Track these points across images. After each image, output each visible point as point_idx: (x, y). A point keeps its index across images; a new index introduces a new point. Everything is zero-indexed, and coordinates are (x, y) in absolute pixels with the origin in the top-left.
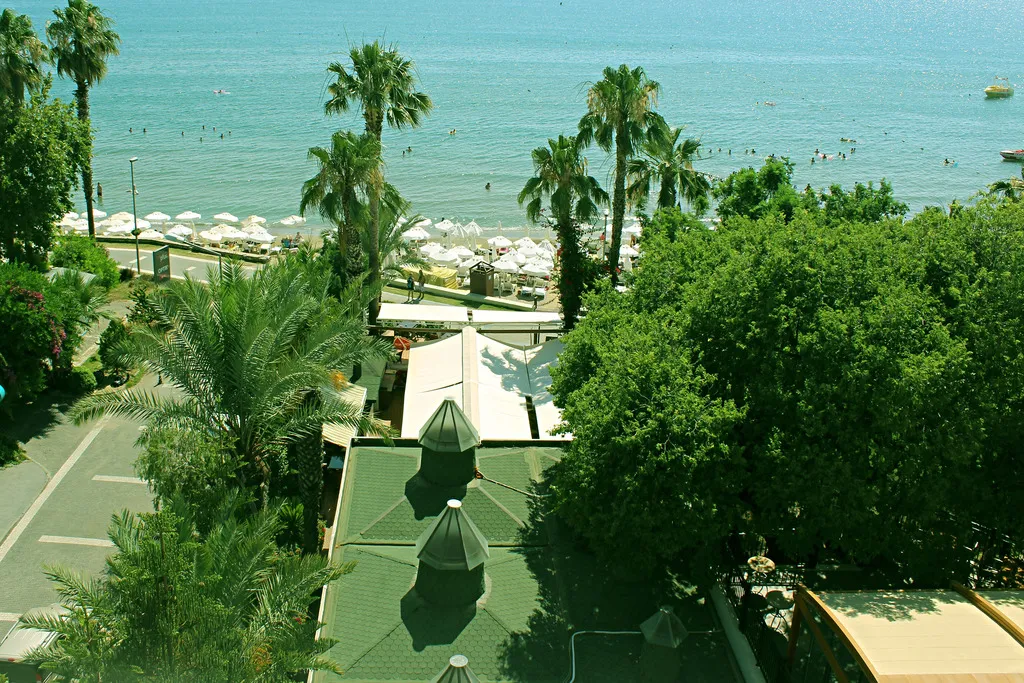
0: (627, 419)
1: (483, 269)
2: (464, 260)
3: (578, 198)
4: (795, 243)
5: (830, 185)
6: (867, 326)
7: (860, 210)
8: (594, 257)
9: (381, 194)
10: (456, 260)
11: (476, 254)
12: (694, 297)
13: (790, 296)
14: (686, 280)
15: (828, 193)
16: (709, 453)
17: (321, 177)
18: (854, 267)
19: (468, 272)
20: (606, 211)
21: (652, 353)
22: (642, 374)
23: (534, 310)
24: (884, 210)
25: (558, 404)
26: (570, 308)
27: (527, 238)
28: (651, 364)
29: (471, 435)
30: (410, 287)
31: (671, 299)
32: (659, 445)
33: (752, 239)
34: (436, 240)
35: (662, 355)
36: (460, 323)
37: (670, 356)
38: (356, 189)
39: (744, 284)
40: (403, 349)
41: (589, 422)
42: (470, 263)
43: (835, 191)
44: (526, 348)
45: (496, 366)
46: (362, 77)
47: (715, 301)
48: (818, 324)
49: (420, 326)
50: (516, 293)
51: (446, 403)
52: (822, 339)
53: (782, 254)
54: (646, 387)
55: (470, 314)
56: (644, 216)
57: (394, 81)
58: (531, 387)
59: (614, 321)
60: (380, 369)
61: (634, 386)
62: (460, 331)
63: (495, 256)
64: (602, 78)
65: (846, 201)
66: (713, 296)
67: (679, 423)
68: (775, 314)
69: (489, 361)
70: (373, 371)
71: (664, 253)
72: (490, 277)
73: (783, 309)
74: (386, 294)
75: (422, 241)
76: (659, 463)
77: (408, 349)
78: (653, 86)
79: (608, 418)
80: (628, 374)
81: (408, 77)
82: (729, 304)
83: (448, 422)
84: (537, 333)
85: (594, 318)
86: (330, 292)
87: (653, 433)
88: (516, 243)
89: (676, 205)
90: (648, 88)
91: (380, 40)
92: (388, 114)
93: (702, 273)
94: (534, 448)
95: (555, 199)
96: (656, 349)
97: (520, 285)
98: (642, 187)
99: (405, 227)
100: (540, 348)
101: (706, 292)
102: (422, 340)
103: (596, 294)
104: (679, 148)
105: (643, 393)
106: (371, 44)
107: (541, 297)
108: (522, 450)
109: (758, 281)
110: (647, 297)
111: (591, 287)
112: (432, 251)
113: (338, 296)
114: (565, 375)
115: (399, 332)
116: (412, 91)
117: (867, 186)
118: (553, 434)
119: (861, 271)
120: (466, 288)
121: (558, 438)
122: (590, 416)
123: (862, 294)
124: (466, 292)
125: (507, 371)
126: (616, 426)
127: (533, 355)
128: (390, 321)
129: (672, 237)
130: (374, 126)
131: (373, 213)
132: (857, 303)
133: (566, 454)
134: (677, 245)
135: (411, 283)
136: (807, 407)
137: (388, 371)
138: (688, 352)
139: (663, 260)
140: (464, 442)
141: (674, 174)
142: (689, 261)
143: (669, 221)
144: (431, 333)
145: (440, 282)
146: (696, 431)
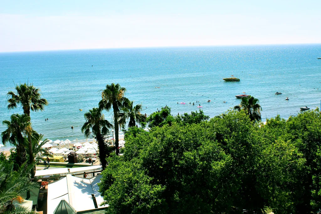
0: (126, 196)
1: (72, 154)
2: (65, 152)
3: (102, 128)
4: (174, 133)
5: (184, 113)
6: (200, 156)
7: (194, 120)
8: (110, 145)
9: (31, 134)
10: (62, 153)
11: (70, 150)
12: (143, 154)
13: (174, 149)
14: (141, 149)
15: (184, 116)
16: (155, 203)
17: (8, 131)
18: (193, 138)
19: (67, 156)
20: (112, 130)
21: (131, 174)
22: (129, 181)
23: (92, 165)
24: (202, 119)
25: (102, 195)
26: (104, 163)
27: (87, 142)
28: (132, 177)
30: (45, 164)
31: (136, 155)
32: (137, 203)
33: (160, 133)
34: (55, 147)
35: (134, 174)
36: (65, 173)
37: (137, 174)
38: (22, 133)
39: (159, 148)
40: (45, 185)
41: (113, 199)
42: (68, 153)
43: (186, 115)
44: (90, 178)
45: (80, 186)
46: (20, 95)
47: (150, 154)
48: (184, 157)
49: (51, 176)
50: (85, 161)
51: (62, 201)
52: (186, 162)
53: (170, 136)
54: (131, 185)
55: (69, 170)
56: (125, 130)
57: (33, 96)
58: (93, 191)
59: (118, 165)
60: (37, 193)
61: (126, 185)
62: (66, 176)
63: (76, 149)
65: (190, 117)
67: (143, 195)
68: (171, 155)
69: (76, 185)
70: (34, 194)
71: (133, 141)
72: (75, 157)
73: (173, 154)
74: (37, 167)
75: (50, 148)
76: (138, 209)
77: (47, 185)
78: (123, 89)
79: (119, 197)
80: (125, 181)
81: (38, 94)
82: (155, 154)
83: (64, 207)
84: (94, 173)
86: (14, 169)
87: (134, 199)
88: (83, 144)
89: (136, 125)
90: (122, 90)
91: (26, 84)
92: (31, 107)
93: (145, 146)
94: (96, 211)
95: (93, 128)
96: (132, 172)
97: (86, 158)
98: (123, 121)
99: (42, 144)
100: (95, 178)
101: (148, 151)
102: (52, 181)
103: (111, 157)
104: (134, 108)
105: (130, 186)
106: (23, 84)
107: (94, 161)
108: (92, 213)
109: (163, 146)
110: (129, 156)
111: (109, 155)
112: (53, 151)
113: (17, 171)
114: (103, 185)
115: (43, 180)
116: (41, 97)
117: (195, 112)
118: (101, 205)
119: (195, 139)
120: (67, 161)
121: (103, 207)
122: (113, 197)
123: (197, 146)
124: (67, 163)
125: (84, 187)
126: (122, 199)
127: (93, 181)
128: (40, 176)
129: (135, 136)
130: (27, 111)
131: (29, 140)
132: (196, 149)
133: (106, 212)
134: (137, 138)
135: (45, 162)
136: (184, 184)
137: (40, 194)
138: (143, 171)
139: (132, 143)
140: (70, 213)
141: (134, 116)
142: (141, 143)
143: (133, 131)
144: (56, 178)
145: (57, 161)
146: (149, 196)
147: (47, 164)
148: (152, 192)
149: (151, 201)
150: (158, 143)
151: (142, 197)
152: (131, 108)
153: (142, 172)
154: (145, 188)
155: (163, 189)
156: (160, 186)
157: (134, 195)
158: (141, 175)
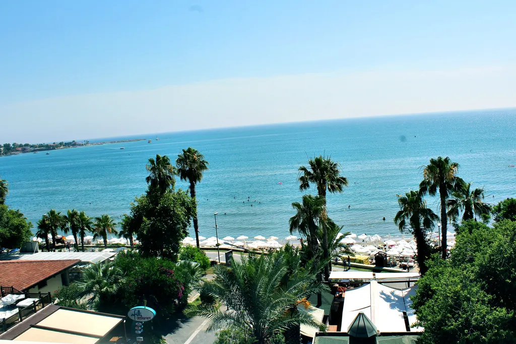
0: (448, 318)
1: (381, 255)
2: (372, 251)
3: (423, 219)
10: (368, 252)
11: (379, 248)
12: (479, 259)
17: (298, 216)
19: (374, 257)
20: (438, 224)
21: (459, 286)
22: (455, 296)
25: (416, 313)
26: (423, 270)
27: (403, 240)
29: (373, 329)
30: (344, 265)
32: (466, 331)
34: (359, 243)
35: (464, 287)
36: (369, 279)
37: (469, 287)
38: (315, 220)
39: (506, 251)
40: (342, 292)
41: (430, 320)
42: (374, 253)
44: (403, 290)
45: (388, 299)
46: (315, 171)
47: (491, 260)
49: (351, 281)
50: (399, 265)
51: (360, 314)
54: (458, 303)
55: (374, 275)
56: (457, 225)
57: (330, 172)
58: (406, 308)
59: (441, 273)
60: (331, 301)
61: (451, 302)
62: (370, 283)
63: (388, 249)
64: (429, 164)
66: (490, 258)
67: (476, 320)
69: (383, 296)
70: (328, 302)
71: (466, 239)
72: (385, 259)
74: (333, 268)
75: (352, 244)
76: (467, 339)
77: (344, 292)
78: (456, 165)
79: (438, 318)
80: (448, 296)
81: (337, 170)
82: (500, 261)
83: (361, 323)
84: (409, 282)
85: (432, 272)
87: (462, 324)
88: (398, 243)
90: (453, 166)
91: (323, 156)
92: (328, 187)
94: (407, 336)
95: (411, 220)
97: (400, 262)
98: (454, 212)
99: (341, 238)
100: (410, 289)
101: (487, 255)
102: (352, 288)
103: (432, 261)
104: (472, 193)
105: (456, 304)
106: (318, 157)
107: (411, 267)
108: (401, 337)
111: (430, 258)
112: (356, 248)
113: (304, 267)
114: (419, 299)
115: (341, 284)
116: (340, 175)
120: (373, 264)
122: (430, 318)
124: (374, 266)
125: (393, 300)
126: (443, 322)
127: (407, 293)
128: (336, 279)
129: (471, 232)
130: (322, 192)
133: (420, 337)
134: (471, 236)
135: (344, 262)
137: (336, 302)
138: (479, 285)
139: (465, 243)
140: (370, 333)
141: (471, 204)
143: (469, 225)
144: (357, 284)
145: (361, 262)
146: (486, 324)
147: (347, 265)
148: (490, 317)
149: (488, 330)
150: (505, 244)
151: (474, 323)
152: (467, 193)
153: (476, 285)
154: (479, 309)
155: (510, 315)
156: (504, 309)
157: (462, 318)
158: (475, 289)
